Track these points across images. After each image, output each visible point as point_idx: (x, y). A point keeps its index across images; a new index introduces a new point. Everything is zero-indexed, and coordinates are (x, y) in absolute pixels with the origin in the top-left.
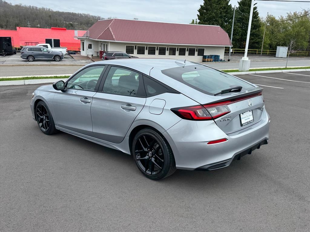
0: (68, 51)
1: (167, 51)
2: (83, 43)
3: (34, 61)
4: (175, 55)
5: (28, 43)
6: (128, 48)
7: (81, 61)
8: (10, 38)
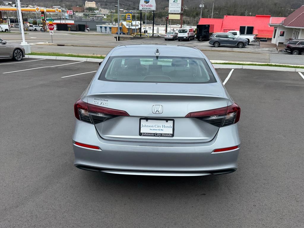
0: (255, 38)
2: (276, 30)
3: (219, 47)
5: (226, 30)
7: (264, 49)
8: (209, 25)
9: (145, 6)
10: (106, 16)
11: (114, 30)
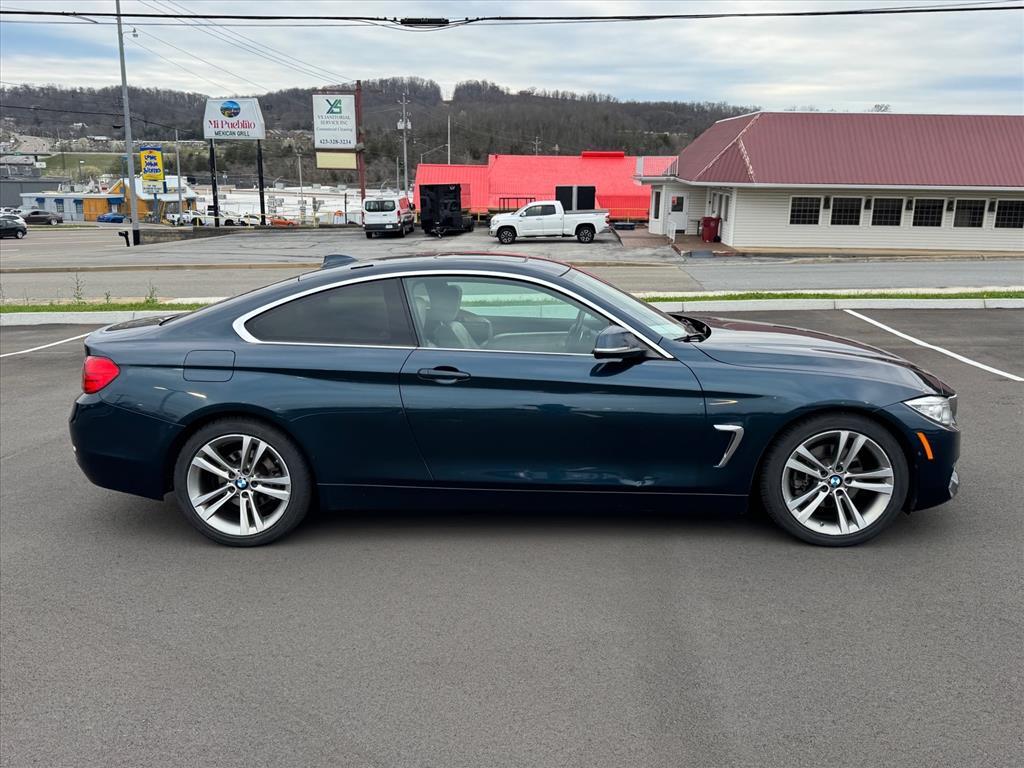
0: (611, 221)
1: (950, 214)
2: (658, 195)
4: (980, 225)
5: (509, 200)
6: (800, 205)
7: (640, 252)
8: (458, 187)
9: (226, 126)
10: (42, 161)
11: (93, 209)
